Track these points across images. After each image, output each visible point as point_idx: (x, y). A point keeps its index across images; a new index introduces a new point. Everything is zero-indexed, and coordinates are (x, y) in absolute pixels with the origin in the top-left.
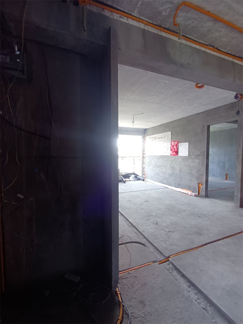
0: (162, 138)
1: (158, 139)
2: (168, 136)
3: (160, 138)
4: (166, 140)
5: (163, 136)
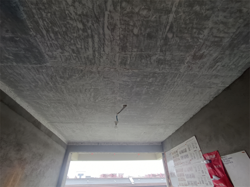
0: (186, 151)
1: (180, 153)
2: (193, 146)
3: (182, 152)
4: (193, 153)
5: (186, 147)
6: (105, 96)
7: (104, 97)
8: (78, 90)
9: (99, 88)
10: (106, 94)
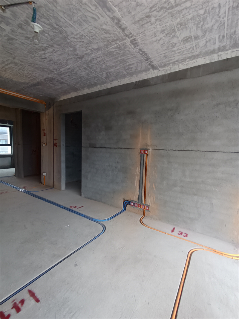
6: (27, 42)
7: (29, 42)
8: (52, 62)
9: (26, 52)
10: (23, 43)
